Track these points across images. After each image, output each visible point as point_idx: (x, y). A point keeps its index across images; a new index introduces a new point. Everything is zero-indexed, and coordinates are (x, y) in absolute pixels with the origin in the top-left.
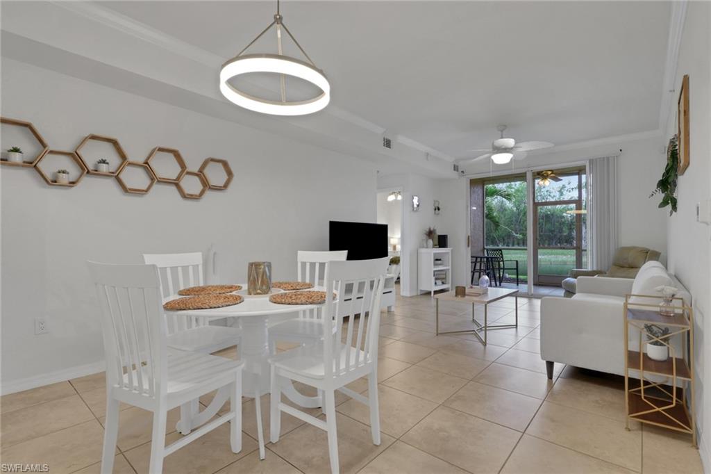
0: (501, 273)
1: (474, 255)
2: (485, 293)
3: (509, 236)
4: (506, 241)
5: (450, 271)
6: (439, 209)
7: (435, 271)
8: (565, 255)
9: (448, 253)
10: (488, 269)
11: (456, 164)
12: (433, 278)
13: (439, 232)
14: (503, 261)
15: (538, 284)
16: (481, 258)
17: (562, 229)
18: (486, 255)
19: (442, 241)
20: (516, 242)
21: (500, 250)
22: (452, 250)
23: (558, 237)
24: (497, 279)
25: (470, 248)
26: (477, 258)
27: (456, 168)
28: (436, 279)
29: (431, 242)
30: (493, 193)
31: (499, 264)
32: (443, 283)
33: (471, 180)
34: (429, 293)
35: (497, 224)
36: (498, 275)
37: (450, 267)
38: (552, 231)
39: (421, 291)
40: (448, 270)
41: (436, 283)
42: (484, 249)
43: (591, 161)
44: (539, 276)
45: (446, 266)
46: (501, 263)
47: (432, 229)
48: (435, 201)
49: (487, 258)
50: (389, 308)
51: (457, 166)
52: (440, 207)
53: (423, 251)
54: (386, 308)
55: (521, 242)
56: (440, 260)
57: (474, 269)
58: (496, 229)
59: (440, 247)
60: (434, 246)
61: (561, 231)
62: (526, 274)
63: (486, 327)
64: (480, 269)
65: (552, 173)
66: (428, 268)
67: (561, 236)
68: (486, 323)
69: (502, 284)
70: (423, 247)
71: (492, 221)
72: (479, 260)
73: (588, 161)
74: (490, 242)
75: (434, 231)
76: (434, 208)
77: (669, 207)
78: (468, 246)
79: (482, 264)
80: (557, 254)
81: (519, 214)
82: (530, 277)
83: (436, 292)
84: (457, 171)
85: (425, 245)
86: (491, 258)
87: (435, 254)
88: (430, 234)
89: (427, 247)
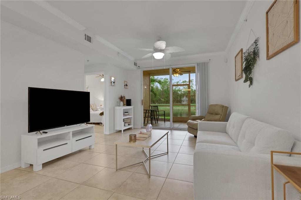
0: (158, 117)
1: (145, 109)
3: (160, 100)
4: (159, 102)
5: (133, 118)
6: (127, 85)
7: (124, 119)
9: (132, 109)
10: (152, 116)
11: (136, 62)
12: (123, 123)
13: (127, 98)
14: (158, 111)
16: (149, 110)
17: (177, 97)
19: (128, 103)
20: (162, 102)
21: (157, 106)
22: (134, 107)
23: (176, 100)
24: (156, 119)
25: (143, 106)
26: (146, 110)
27: (135, 64)
28: (125, 123)
29: (122, 103)
30: (154, 81)
31: (157, 113)
32: (129, 125)
33: (143, 71)
34: (121, 131)
35: (155, 94)
36: (156, 117)
37: (133, 116)
39: (116, 130)
40: (132, 117)
41: (125, 125)
42: (150, 106)
43: (198, 64)
45: (131, 116)
46: (158, 112)
47: (123, 96)
48: (125, 81)
49: (151, 110)
50: (90, 146)
51: (136, 63)
52: (127, 84)
53: (118, 108)
54: (89, 147)
55: (164, 102)
56: (127, 112)
57: (145, 116)
58: (155, 97)
59: (127, 106)
60: (124, 105)
61: (177, 98)
63: (150, 157)
64: (148, 116)
65: (179, 71)
66: (120, 117)
67: (177, 100)
68: (150, 155)
69: (158, 122)
70: (117, 106)
71: (154, 93)
72: (147, 111)
73: (196, 64)
74: (152, 102)
75: (124, 97)
76: (124, 85)
77: (248, 82)
78: (142, 105)
79: (149, 114)
81: (163, 92)
83: (124, 130)
84: (136, 66)
85: (118, 104)
86: (153, 110)
87: (124, 110)
88: (122, 98)
89: (120, 106)
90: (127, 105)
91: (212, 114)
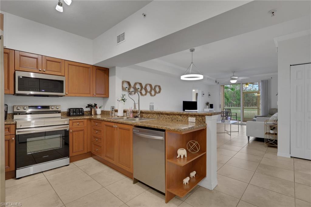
2: (230, 122)
6: (210, 95)
8: (254, 111)
9: (213, 110)
11: (216, 80)
13: (210, 103)
14: (231, 113)
15: (244, 121)
16: (224, 112)
18: (225, 111)
19: (211, 106)
20: (233, 105)
21: (230, 109)
22: (215, 109)
23: (252, 103)
27: (216, 82)
29: (208, 106)
33: (221, 85)
38: (249, 101)
42: (224, 108)
44: (244, 118)
47: (208, 102)
48: (209, 92)
55: (235, 105)
60: (209, 108)
61: (253, 100)
62: (240, 118)
68: (231, 130)
70: (205, 108)
73: (261, 81)
76: (208, 95)
78: (220, 108)
80: (251, 110)
82: (241, 119)
86: (227, 112)
88: (207, 104)
89: (207, 108)
90: (211, 108)
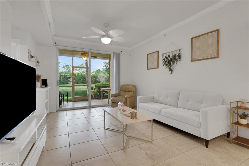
6: (38, 62)
9: (48, 90)
33: (59, 49)
37: (49, 99)
48: (36, 57)
59: (45, 87)
73: (113, 53)
78: (58, 86)
91: (126, 91)
